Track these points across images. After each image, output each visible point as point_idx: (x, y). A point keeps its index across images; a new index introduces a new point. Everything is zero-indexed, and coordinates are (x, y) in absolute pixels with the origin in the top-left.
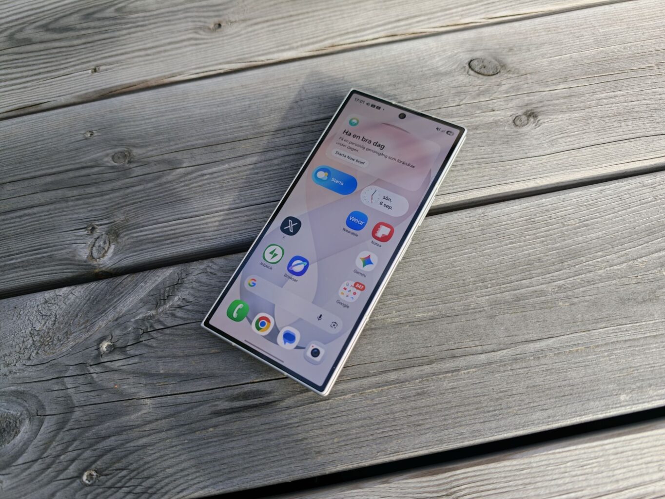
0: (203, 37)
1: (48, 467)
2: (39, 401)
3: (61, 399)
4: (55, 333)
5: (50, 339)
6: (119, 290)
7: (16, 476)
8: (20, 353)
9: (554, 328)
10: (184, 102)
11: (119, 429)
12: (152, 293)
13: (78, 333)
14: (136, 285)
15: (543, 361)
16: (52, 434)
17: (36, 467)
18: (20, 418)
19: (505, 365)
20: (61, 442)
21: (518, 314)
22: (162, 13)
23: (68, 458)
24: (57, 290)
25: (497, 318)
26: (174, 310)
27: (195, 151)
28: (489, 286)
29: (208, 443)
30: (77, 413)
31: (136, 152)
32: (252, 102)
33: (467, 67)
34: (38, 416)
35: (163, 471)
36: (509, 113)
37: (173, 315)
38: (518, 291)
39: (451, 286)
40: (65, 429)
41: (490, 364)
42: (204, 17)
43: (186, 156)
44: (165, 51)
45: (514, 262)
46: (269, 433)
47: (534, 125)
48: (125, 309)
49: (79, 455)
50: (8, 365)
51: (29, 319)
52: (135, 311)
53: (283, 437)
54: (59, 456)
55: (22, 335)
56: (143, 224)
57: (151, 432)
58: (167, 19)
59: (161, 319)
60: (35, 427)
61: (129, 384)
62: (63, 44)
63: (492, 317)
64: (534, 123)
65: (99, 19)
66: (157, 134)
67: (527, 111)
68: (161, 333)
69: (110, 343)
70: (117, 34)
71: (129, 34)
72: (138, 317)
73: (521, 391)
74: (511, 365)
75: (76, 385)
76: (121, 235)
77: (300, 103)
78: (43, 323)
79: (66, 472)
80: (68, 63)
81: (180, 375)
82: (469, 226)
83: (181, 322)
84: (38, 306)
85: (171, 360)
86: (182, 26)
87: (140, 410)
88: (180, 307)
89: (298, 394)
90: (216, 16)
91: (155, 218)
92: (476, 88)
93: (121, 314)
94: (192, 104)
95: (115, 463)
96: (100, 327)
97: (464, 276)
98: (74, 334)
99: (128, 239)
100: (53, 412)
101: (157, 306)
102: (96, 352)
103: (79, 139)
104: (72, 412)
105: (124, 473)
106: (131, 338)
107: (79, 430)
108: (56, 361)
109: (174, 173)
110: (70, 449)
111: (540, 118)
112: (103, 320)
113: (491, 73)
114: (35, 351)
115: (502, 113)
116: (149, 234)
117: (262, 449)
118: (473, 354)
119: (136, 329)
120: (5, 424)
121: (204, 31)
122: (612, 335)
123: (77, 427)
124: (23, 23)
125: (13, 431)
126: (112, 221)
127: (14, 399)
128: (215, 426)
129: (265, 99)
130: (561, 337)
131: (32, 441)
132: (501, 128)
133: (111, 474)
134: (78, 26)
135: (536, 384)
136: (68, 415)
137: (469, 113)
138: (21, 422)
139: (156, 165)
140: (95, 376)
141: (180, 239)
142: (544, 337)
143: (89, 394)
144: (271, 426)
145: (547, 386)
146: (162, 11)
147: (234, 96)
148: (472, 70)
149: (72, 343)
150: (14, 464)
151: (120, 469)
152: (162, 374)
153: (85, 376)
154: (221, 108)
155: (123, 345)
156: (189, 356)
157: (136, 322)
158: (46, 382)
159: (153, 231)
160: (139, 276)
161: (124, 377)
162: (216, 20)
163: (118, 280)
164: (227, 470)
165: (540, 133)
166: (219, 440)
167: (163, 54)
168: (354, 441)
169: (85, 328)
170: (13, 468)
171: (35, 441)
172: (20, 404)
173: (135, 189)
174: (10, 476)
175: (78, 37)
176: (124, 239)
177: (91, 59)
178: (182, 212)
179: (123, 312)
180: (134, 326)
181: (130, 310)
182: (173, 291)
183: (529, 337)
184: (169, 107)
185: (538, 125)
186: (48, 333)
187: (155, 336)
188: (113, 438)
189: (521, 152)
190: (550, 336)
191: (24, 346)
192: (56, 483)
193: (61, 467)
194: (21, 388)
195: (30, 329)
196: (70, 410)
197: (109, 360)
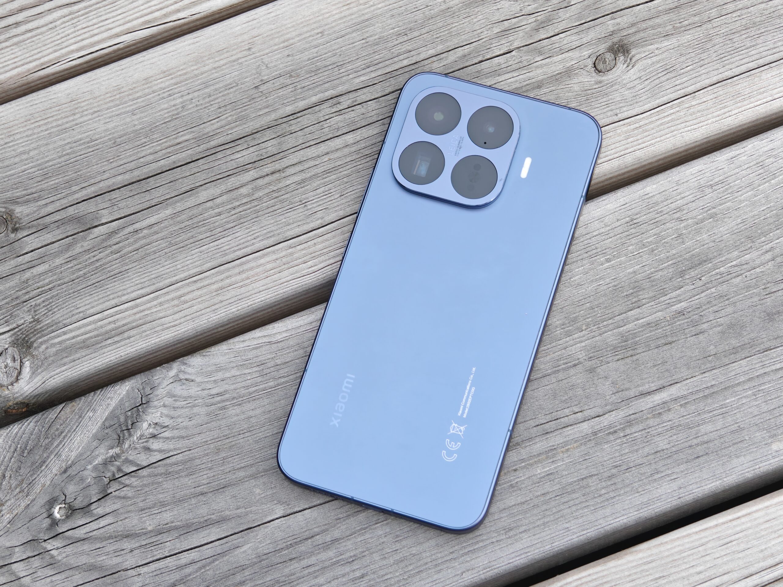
6: (57, 429)
9: (677, 370)
10: (74, 114)
12: (107, 424)
14: (80, 417)
15: (665, 417)
19: (615, 432)
21: (628, 360)
25: (598, 370)
26: (146, 442)
27: (114, 195)
28: (584, 328)
31: (19, 210)
32: (185, 98)
36: (586, 53)
37: (147, 449)
38: (625, 328)
41: (595, 433)
43: (101, 206)
45: (615, 288)
47: (626, 65)
48: (73, 455)
52: (89, 453)
56: (65, 322)
59: (131, 458)
61: (108, 554)
63: (592, 370)
64: (625, 61)
66: (46, 176)
67: (614, 44)
68: (134, 477)
69: (64, 505)
72: (97, 462)
73: (639, 462)
74: (623, 429)
76: (35, 345)
77: (262, 88)
81: (176, 528)
83: (159, 457)
85: (160, 511)
88: (154, 436)
91: (80, 310)
93: (70, 462)
94: (90, 117)
96: (44, 485)
99: (47, 348)
101: (120, 441)
102: (48, 521)
106: (94, 492)
109: (92, 236)
111: (633, 52)
112: (45, 476)
115: (575, 54)
116: (78, 336)
118: (571, 425)
119: (98, 478)
122: (757, 366)
126: (14, 325)
130: (688, 381)
132: (576, 81)
135: (659, 449)
137: (525, 63)
139: (58, 227)
140: (54, 553)
141: (126, 335)
142: (665, 384)
145: (674, 449)
152: (151, 531)
153: (41, 556)
154: (138, 116)
155: (85, 503)
156: (183, 500)
157: (95, 468)
159: (82, 330)
160: (81, 403)
163: (52, 414)
165: (635, 77)
169: (22, 491)
173: (35, 271)
176: (41, 350)
178: (120, 293)
179: (73, 458)
180: (94, 475)
181: (81, 455)
182: (138, 415)
183: (646, 388)
184: (52, 127)
185: (630, 64)
187: (127, 482)
189: (609, 114)
190: (672, 382)
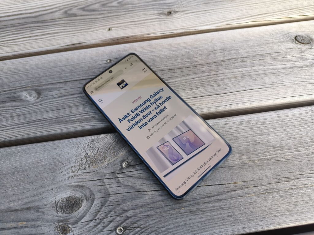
0: (163, 18)
1: (98, 225)
2: (91, 191)
3: (102, 190)
4: (98, 157)
5: (96, 160)
7: (81, 228)
8: (79, 166)
11: (134, 207)
13: (110, 157)
16: (99, 208)
17: (92, 224)
18: (82, 199)
20: (103, 212)
22: (141, 6)
23: (108, 220)
24: (98, 136)
29: (182, 215)
30: (112, 197)
33: (294, 40)
34: (91, 198)
35: (159, 229)
39: (299, 144)
40: (106, 206)
42: (163, 8)
44: (144, 23)
46: (214, 212)
49: (114, 219)
50: (74, 172)
51: (84, 149)
53: (221, 214)
54: (103, 219)
55: (80, 157)
57: (152, 208)
58: (144, 8)
60: (89, 204)
62: (92, 17)
65: (110, 7)
70: (119, 14)
71: (125, 14)
75: (110, 183)
78: (92, 151)
79: (107, 227)
80: (95, 26)
82: (305, 115)
84: (88, 143)
86: (152, 12)
87: (145, 197)
89: (227, 193)
90: (168, 8)
92: (300, 50)
95: (133, 224)
97: (305, 139)
98: (108, 158)
100: (99, 197)
103: (103, 63)
104: (109, 197)
105: (139, 229)
107: (113, 206)
108: (99, 171)
110: (109, 216)
113: (307, 43)
114: (88, 166)
117: (210, 220)
120: (74, 201)
121: (163, 15)
123: (112, 205)
124: (71, 6)
125: (78, 205)
127: (78, 189)
128: (185, 207)
129: (197, 49)
131: (88, 211)
133: (131, 229)
134: (100, 9)
136: (107, 198)
138: (82, 201)
143: (117, 188)
144: (214, 208)
146: (141, 4)
147: (181, 47)
148: (297, 41)
149: (107, 162)
150: (79, 222)
151: (136, 227)
158: (94, 181)
161: (135, 180)
162: (169, 10)
164: (193, 230)
166: (188, 214)
167: (143, 24)
168: (258, 217)
170: (79, 224)
171: (90, 211)
172: (81, 192)
174: (77, 228)
175: (100, 14)
177: (107, 24)
186: (94, 157)
188: (131, 211)
191: (82, 163)
192: (103, 232)
193: (105, 225)
194: (81, 184)
195: (84, 154)
196: (108, 196)
197: (127, 171)
